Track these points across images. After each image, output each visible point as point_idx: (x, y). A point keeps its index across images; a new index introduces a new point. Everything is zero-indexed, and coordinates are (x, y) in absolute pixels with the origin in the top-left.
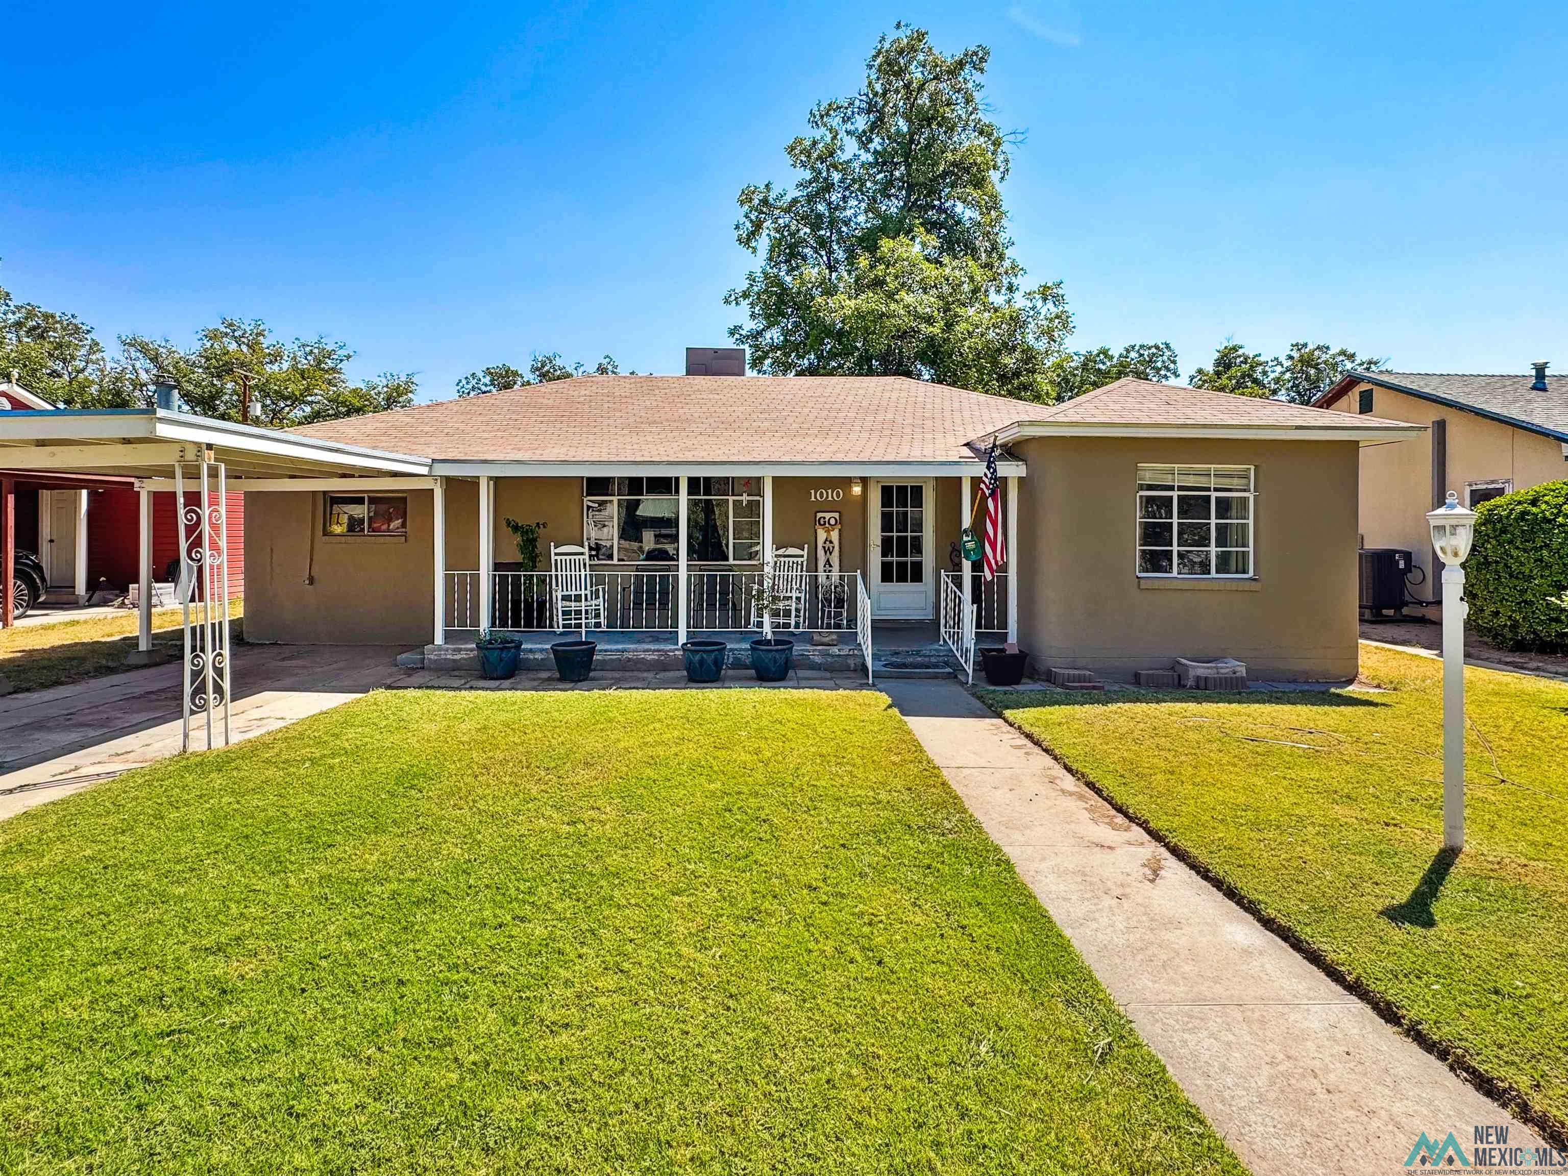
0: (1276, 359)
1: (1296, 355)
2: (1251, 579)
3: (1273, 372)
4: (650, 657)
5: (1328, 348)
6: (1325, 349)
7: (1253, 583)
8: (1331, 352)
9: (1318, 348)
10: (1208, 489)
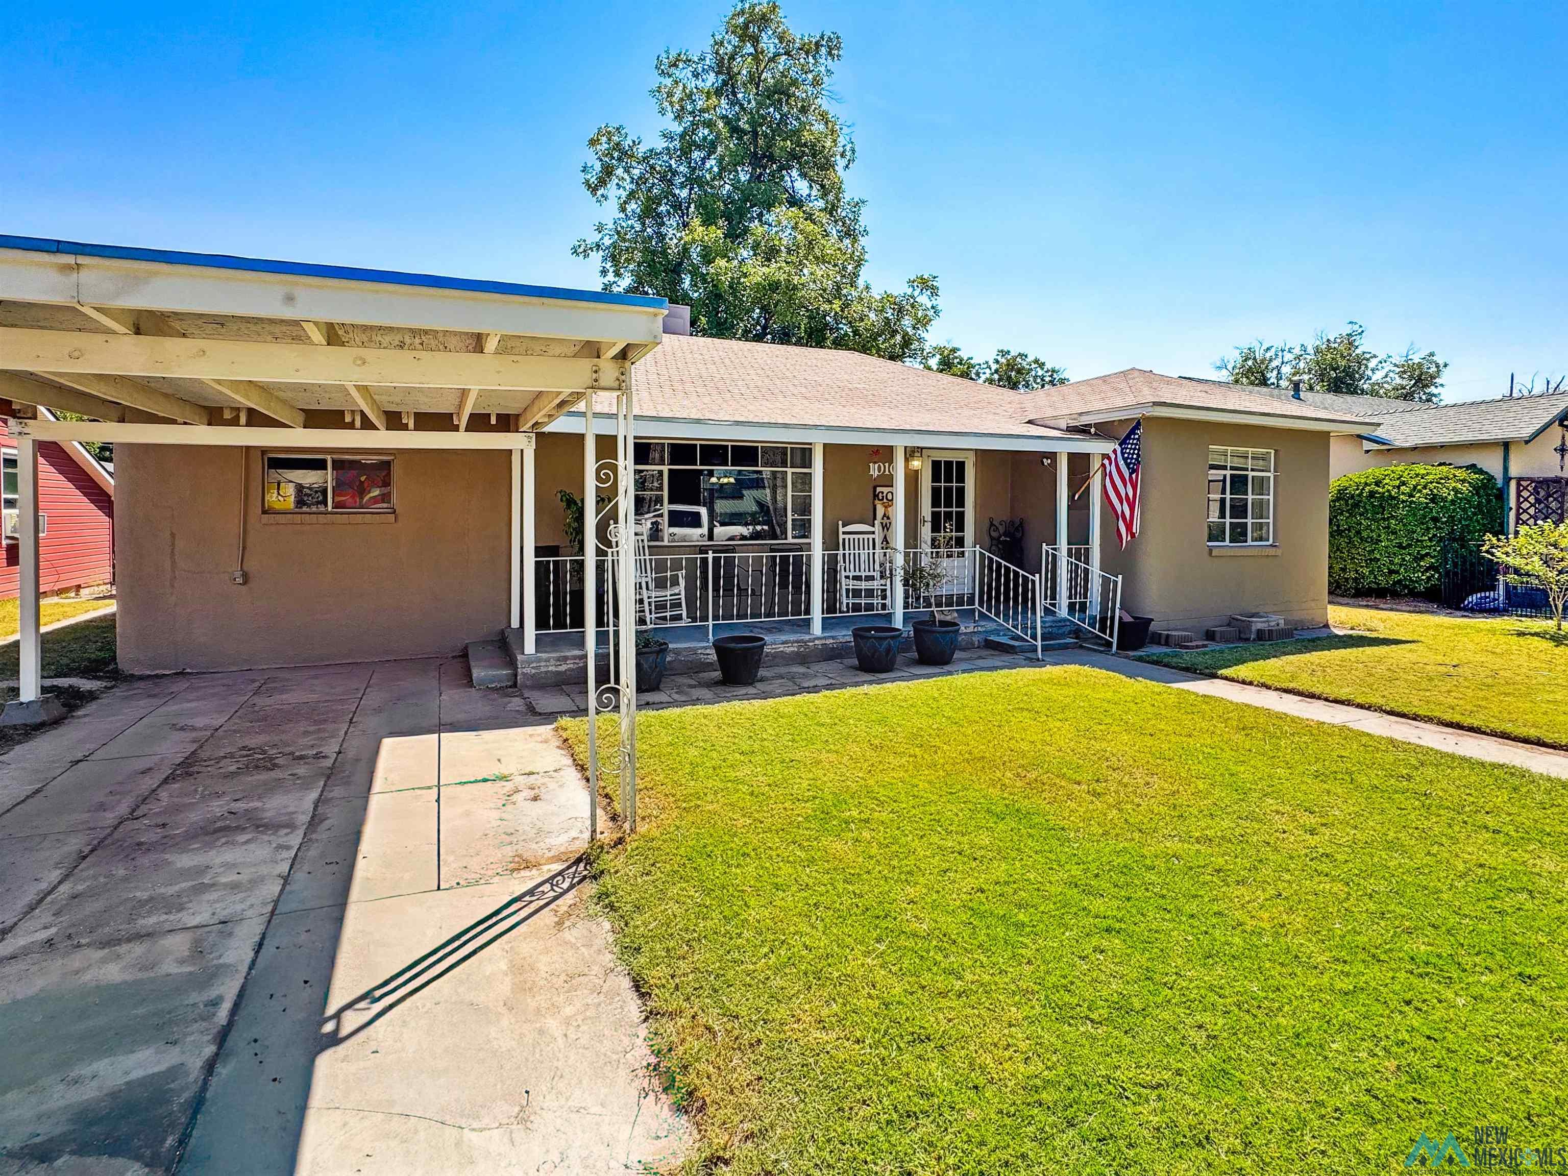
0: (987, 363)
1: (1003, 361)
2: (1271, 545)
3: (984, 373)
4: (789, 649)
5: (1026, 356)
6: (1023, 356)
7: (1274, 549)
8: (1028, 360)
9: (1020, 354)
10: (1247, 470)
